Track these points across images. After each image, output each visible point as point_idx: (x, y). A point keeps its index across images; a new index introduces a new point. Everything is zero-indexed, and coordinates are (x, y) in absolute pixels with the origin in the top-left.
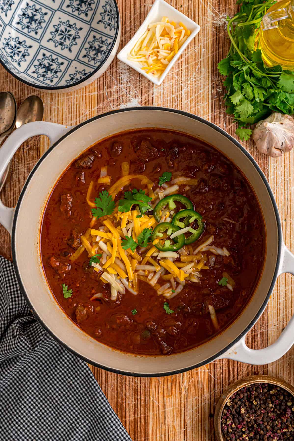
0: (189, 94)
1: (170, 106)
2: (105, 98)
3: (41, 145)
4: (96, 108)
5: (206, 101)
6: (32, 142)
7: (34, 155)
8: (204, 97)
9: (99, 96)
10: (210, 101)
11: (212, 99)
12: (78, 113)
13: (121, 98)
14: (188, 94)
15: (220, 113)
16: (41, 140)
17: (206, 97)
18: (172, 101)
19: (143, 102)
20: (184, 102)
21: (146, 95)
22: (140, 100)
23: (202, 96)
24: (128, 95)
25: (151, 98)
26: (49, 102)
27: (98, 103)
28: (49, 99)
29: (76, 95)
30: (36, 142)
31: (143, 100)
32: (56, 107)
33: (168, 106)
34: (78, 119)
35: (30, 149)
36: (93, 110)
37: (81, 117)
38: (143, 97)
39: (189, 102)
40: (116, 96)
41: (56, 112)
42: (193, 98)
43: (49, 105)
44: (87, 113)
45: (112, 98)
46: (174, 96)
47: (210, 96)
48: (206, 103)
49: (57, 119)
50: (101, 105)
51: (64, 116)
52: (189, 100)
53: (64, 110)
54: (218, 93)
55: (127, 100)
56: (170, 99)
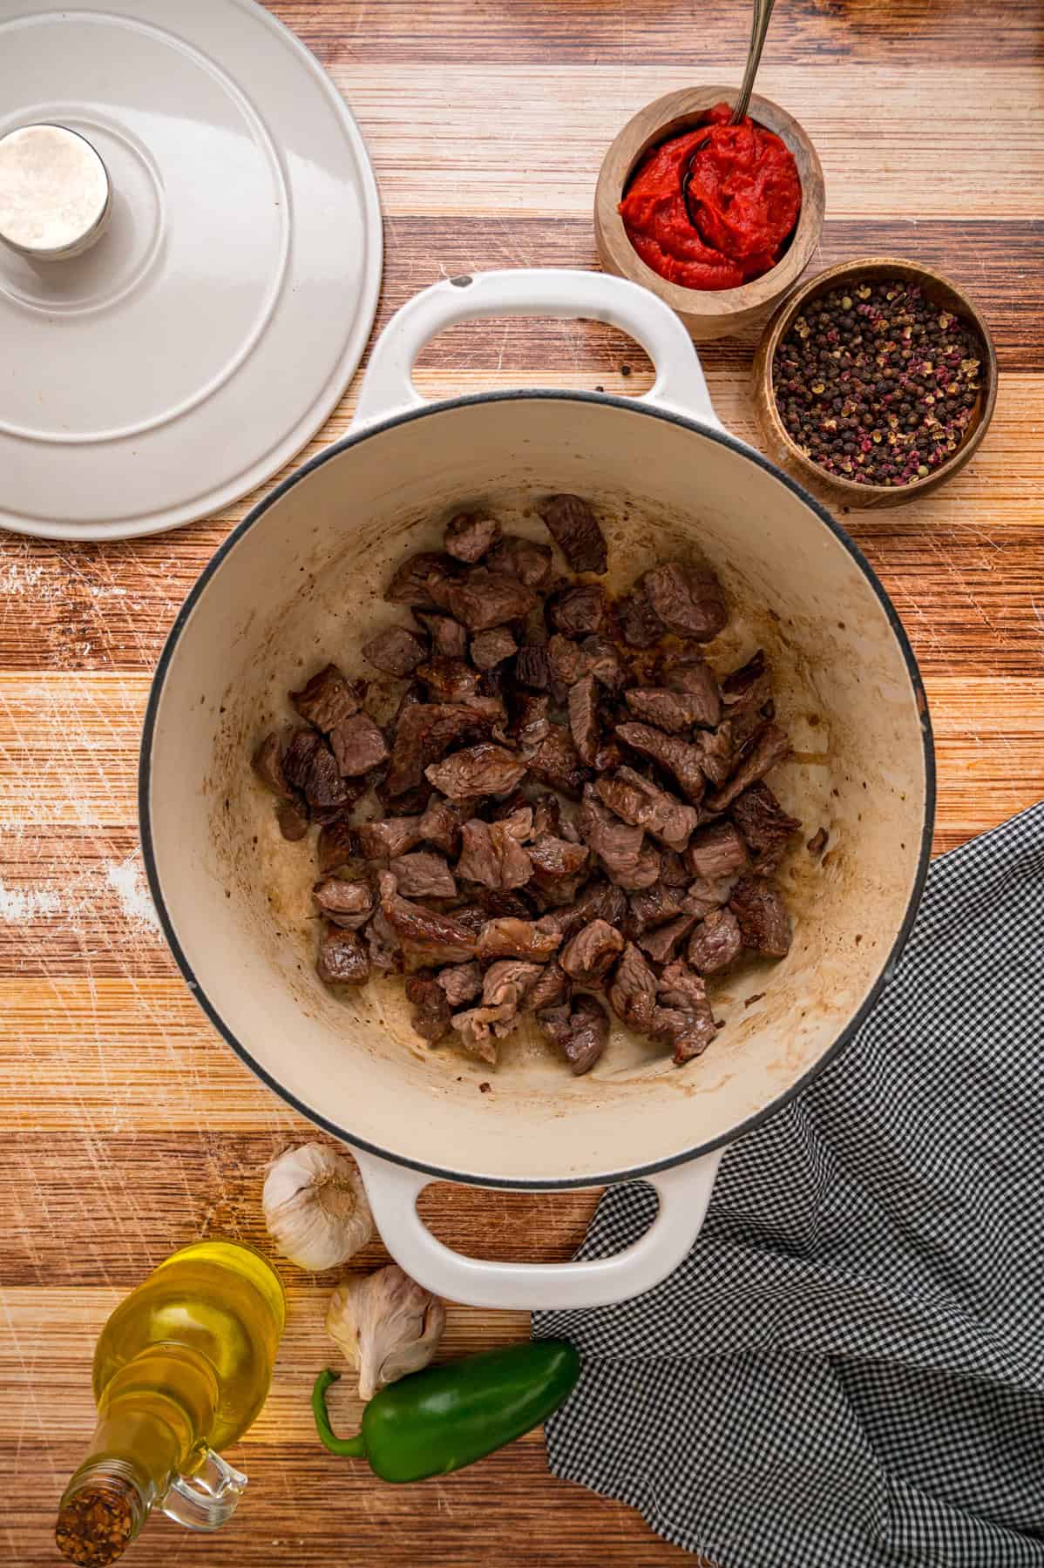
0: (96, 729)
1: (128, 780)
2: (104, 956)
3: (234, 1128)
4: (131, 981)
5: (117, 686)
6: (223, 1155)
7: (260, 1147)
8: (104, 691)
9: (100, 973)
10: (116, 674)
11: (112, 670)
12: (145, 1030)
13: (105, 913)
14: (95, 733)
15: (148, 648)
16: (217, 1129)
17: (105, 686)
18: (114, 776)
19: (117, 853)
20: (120, 744)
21: (98, 845)
22: (111, 862)
23: (102, 696)
24: (98, 893)
25: (107, 833)
26: (114, 1109)
27: (118, 974)
28: (105, 1109)
29: (97, 1036)
30: (224, 1143)
31: (110, 853)
32: (129, 1089)
33: (131, 784)
34: (163, 1030)
35: (242, 1159)
36: (136, 989)
37: (155, 1020)
38: (104, 852)
39: (119, 730)
40: (100, 927)
41: (142, 1089)
42: (106, 721)
43: (122, 1109)
44: (144, 1004)
45: (106, 937)
46: (101, 771)
47: (103, 674)
48: (122, 685)
49: (162, 1088)
50: (124, 967)
51: (155, 1067)
52: (111, 729)
53: (137, 1067)
54: (95, 653)
55: (110, 895)
56: (111, 780)
